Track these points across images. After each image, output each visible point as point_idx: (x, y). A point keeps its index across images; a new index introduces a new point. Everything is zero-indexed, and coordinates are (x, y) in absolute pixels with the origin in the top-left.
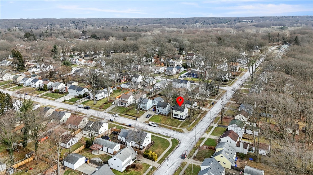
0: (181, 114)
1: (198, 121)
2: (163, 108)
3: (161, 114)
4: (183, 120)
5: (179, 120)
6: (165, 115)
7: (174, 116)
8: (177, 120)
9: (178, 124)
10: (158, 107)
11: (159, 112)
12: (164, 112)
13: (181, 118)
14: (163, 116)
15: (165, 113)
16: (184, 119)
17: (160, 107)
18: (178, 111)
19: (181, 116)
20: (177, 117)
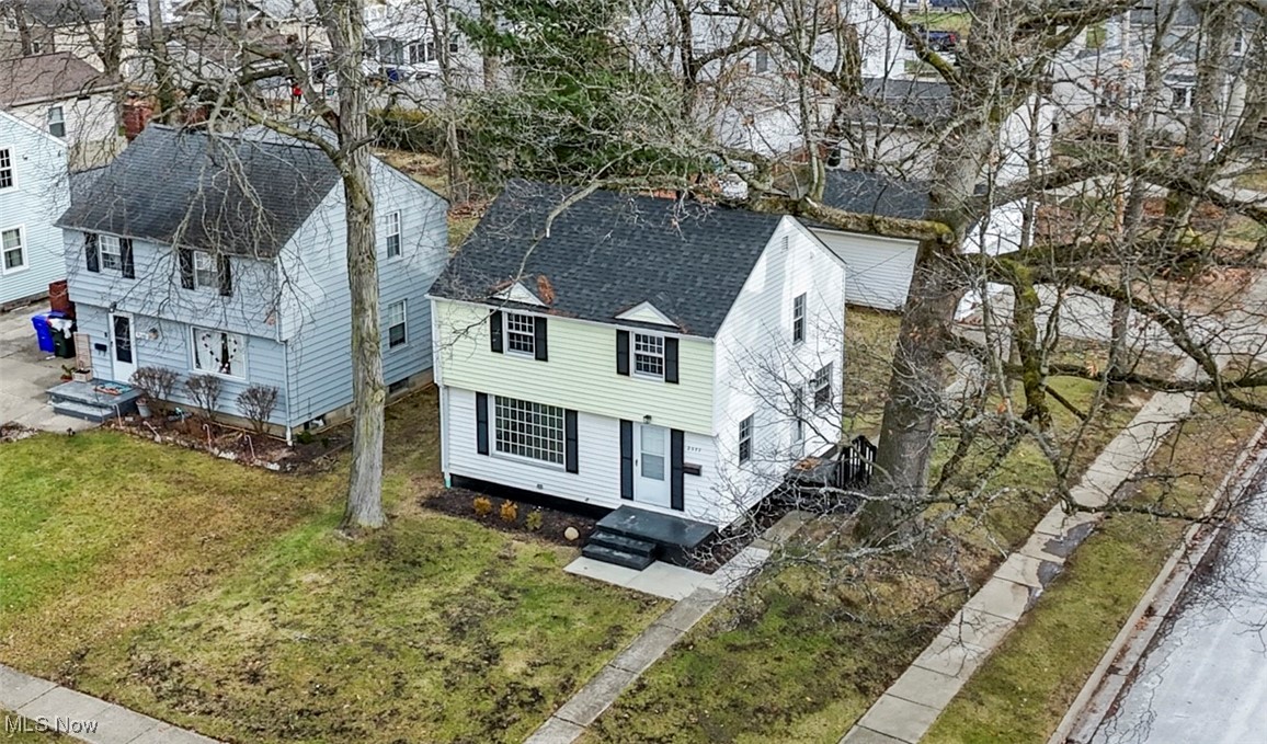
0: (644, 396)
1: (1117, 607)
2: (204, 262)
3: (165, 417)
4: (710, 548)
5: (584, 545)
7: (460, 454)
8: (527, 549)
9: (513, 665)
10: (110, 245)
12: (234, 374)
13: (652, 494)
14: (197, 464)
15: (256, 395)
16: (740, 535)
17: (143, 253)
18: (559, 331)
19: (637, 456)
20: (541, 482)
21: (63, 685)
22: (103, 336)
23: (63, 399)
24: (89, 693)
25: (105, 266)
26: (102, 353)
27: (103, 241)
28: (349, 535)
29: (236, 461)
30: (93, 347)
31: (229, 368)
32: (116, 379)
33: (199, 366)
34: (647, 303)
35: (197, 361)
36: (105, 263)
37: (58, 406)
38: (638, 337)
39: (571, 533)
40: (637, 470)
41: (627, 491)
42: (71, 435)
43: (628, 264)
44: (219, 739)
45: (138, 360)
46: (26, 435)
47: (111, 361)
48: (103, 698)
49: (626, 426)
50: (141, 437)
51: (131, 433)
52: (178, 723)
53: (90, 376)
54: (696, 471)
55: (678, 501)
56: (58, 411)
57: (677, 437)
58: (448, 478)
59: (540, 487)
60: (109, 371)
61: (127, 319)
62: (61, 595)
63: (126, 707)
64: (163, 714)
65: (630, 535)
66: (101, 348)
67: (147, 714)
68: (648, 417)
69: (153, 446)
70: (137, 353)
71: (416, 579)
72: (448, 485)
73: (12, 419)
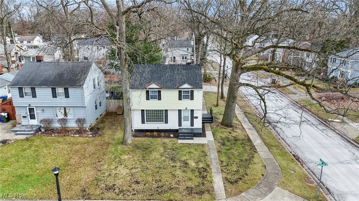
0: (185, 104)
2: (60, 90)
5: (177, 137)
6: (80, 132)
7: (137, 125)
9: (192, 164)
10: (27, 90)
11: (35, 122)
12: (69, 117)
13: (186, 124)
15: (78, 121)
18: (164, 93)
19: (182, 117)
20: (158, 127)
21: (85, 199)
22: (25, 114)
23: (17, 131)
24: (96, 199)
25: (25, 96)
26: (25, 118)
27: (24, 89)
28: (126, 146)
29: (79, 136)
30: (22, 117)
31: (67, 116)
32: (30, 124)
33: (57, 117)
34: (186, 84)
35: (57, 116)
36: (25, 95)
37: (16, 133)
38: (183, 91)
39: (172, 136)
40: (182, 120)
41: (180, 125)
42: (27, 139)
43: (174, 78)
44: (144, 200)
45: (37, 118)
46: (13, 141)
47: (28, 120)
48: (101, 199)
49: (180, 111)
50: (47, 136)
51: (44, 135)
52: (129, 199)
53: (21, 125)
54: (197, 118)
55: (192, 124)
56: (17, 134)
57: (192, 111)
58: (134, 131)
59: (158, 128)
60: (28, 122)
61: (34, 108)
62: (63, 177)
63: (110, 200)
64: (122, 198)
65: (187, 133)
66: (24, 117)
67: (118, 200)
68: (186, 108)
69: (53, 137)
70: (37, 117)
71: (151, 152)
72: (134, 132)
73: (4, 138)
